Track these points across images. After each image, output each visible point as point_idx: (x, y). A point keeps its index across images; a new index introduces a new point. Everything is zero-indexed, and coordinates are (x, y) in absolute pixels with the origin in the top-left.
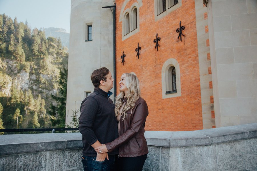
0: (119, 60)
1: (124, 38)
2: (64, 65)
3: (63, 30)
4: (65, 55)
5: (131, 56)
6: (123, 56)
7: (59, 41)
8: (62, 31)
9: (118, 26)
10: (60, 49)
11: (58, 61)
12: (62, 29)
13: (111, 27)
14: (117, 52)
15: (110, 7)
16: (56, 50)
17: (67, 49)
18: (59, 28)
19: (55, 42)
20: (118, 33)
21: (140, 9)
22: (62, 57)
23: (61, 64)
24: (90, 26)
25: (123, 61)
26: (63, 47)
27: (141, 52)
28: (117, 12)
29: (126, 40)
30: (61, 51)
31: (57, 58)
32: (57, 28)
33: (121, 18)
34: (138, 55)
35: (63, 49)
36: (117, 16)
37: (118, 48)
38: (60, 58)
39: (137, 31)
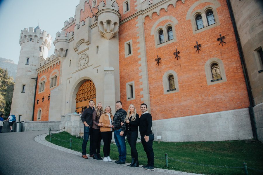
0: (36, 102)
1: (39, 93)
2: (8, 92)
3: (11, 61)
4: (10, 84)
5: (41, 101)
6: (38, 101)
7: (5, 72)
8: (9, 62)
9: (37, 87)
10: (6, 79)
11: (3, 88)
12: (9, 60)
13: (34, 87)
14: (36, 98)
15: (35, 78)
16: (2, 79)
17: (13, 79)
18: (7, 59)
19: (2, 72)
20: (37, 90)
21: (46, 83)
22: (7, 85)
23: (5, 91)
24: (24, 86)
25: (38, 103)
26: (9, 77)
27: (44, 100)
28: (38, 81)
29: (40, 94)
30: (7, 81)
31: (2, 86)
32: (5, 59)
33: (39, 84)
34: (43, 101)
35: (9, 79)
36: (38, 82)
37: (36, 97)
38: (5, 86)
39: (44, 91)
